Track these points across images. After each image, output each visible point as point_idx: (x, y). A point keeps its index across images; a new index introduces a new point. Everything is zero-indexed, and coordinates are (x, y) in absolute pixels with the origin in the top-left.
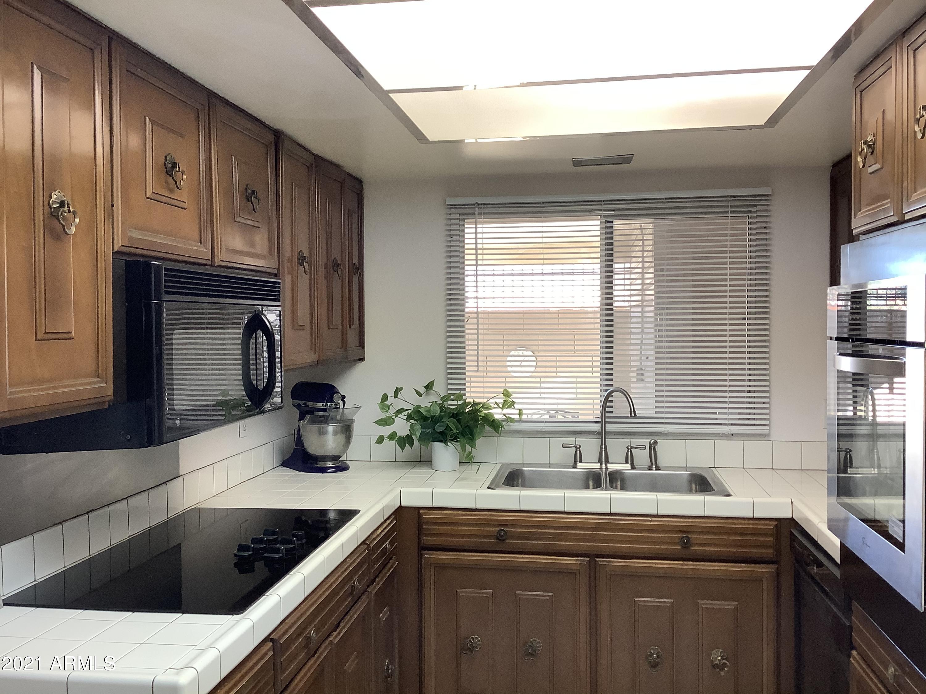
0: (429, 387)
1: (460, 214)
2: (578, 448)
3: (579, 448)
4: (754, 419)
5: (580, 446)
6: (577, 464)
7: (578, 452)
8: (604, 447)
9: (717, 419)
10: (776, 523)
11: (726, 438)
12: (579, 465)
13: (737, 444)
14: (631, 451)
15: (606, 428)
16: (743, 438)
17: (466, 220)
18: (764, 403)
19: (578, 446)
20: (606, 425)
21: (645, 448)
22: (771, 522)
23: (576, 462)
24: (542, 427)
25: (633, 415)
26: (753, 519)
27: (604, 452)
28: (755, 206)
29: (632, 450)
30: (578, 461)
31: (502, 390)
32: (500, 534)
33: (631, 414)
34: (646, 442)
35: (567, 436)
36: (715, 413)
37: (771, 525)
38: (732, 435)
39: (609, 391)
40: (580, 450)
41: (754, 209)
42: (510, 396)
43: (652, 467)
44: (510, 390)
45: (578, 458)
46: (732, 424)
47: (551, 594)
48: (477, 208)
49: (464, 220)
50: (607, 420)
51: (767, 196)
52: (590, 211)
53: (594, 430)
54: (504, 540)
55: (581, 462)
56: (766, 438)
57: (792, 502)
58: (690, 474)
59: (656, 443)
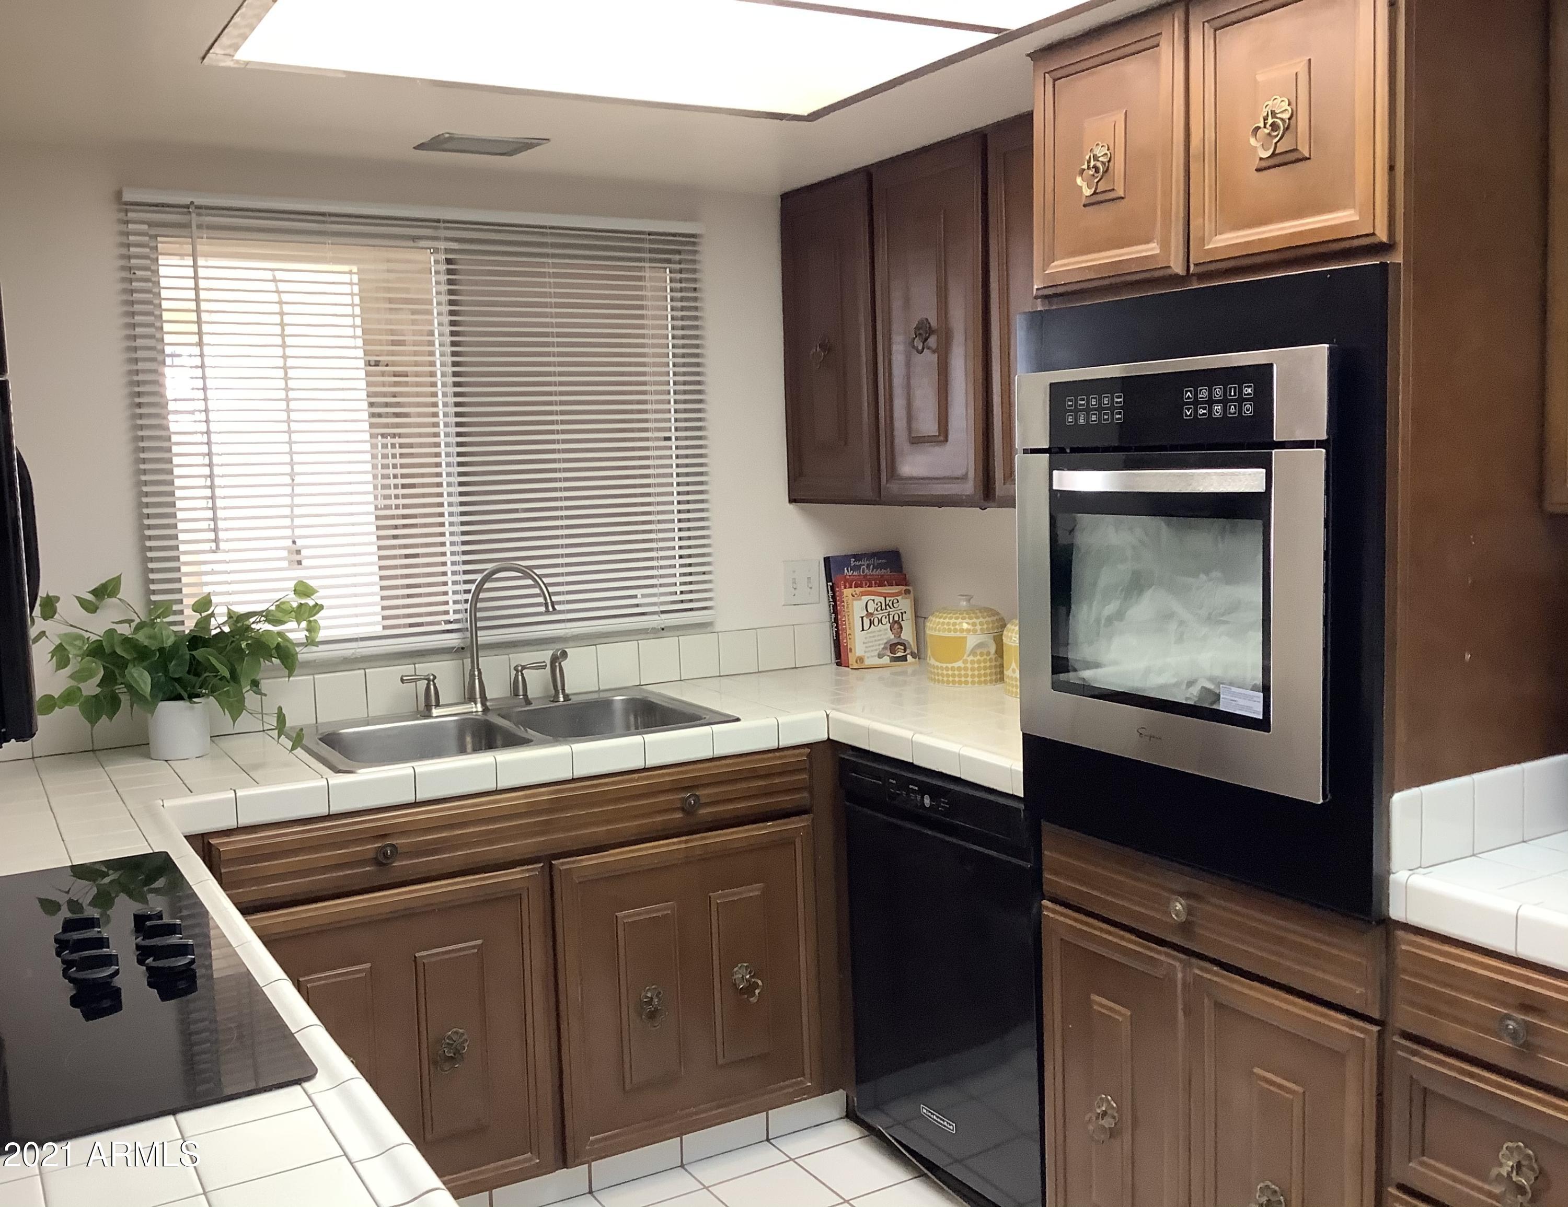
0: (105, 591)
1: (151, 224)
2: (430, 680)
3: (433, 681)
4: (691, 601)
5: (435, 677)
6: (431, 709)
7: (432, 687)
8: (476, 673)
9: (637, 605)
10: (808, 750)
11: (652, 636)
12: (435, 712)
13: (669, 642)
14: (522, 674)
15: (479, 639)
16: (678, 633)
17: (159, 239)
18: (704, 573)
19: (432, 677)
20: (479, 633)
21: (546, 666)
22: (802, 751)
23: (428, 707)
24: (353, 651)
25: (551, 609)
26: (778, 750)
27: (477, 681)
28: (679, 252)
29: (523, 672)
30: (434, 703)
31: (292, 584)
32: (385, 854)
33: (547, 607)
34: (545, 656)
35: (397, 662)
36: (635, 597)
37: (802, 755)
38: (663, 629)
39: (485, 573)
40: (434, 684)
41: (677, 257)
42: (313, 594)
43: (558, 697)
44: (311, 583)
45: (430, 701)
46: (663, 612)
47: (479, 942)
48: (194, 215)
49: (156, 236)
50: (479, 624)
51: (693, 236)
52: (415, 238)
53: (451, 646)
54: (392, 863)
55: (438, 705)
56: (709, 629)
57: (828, 716)
58: (623, 700)
59: (564, 654)
